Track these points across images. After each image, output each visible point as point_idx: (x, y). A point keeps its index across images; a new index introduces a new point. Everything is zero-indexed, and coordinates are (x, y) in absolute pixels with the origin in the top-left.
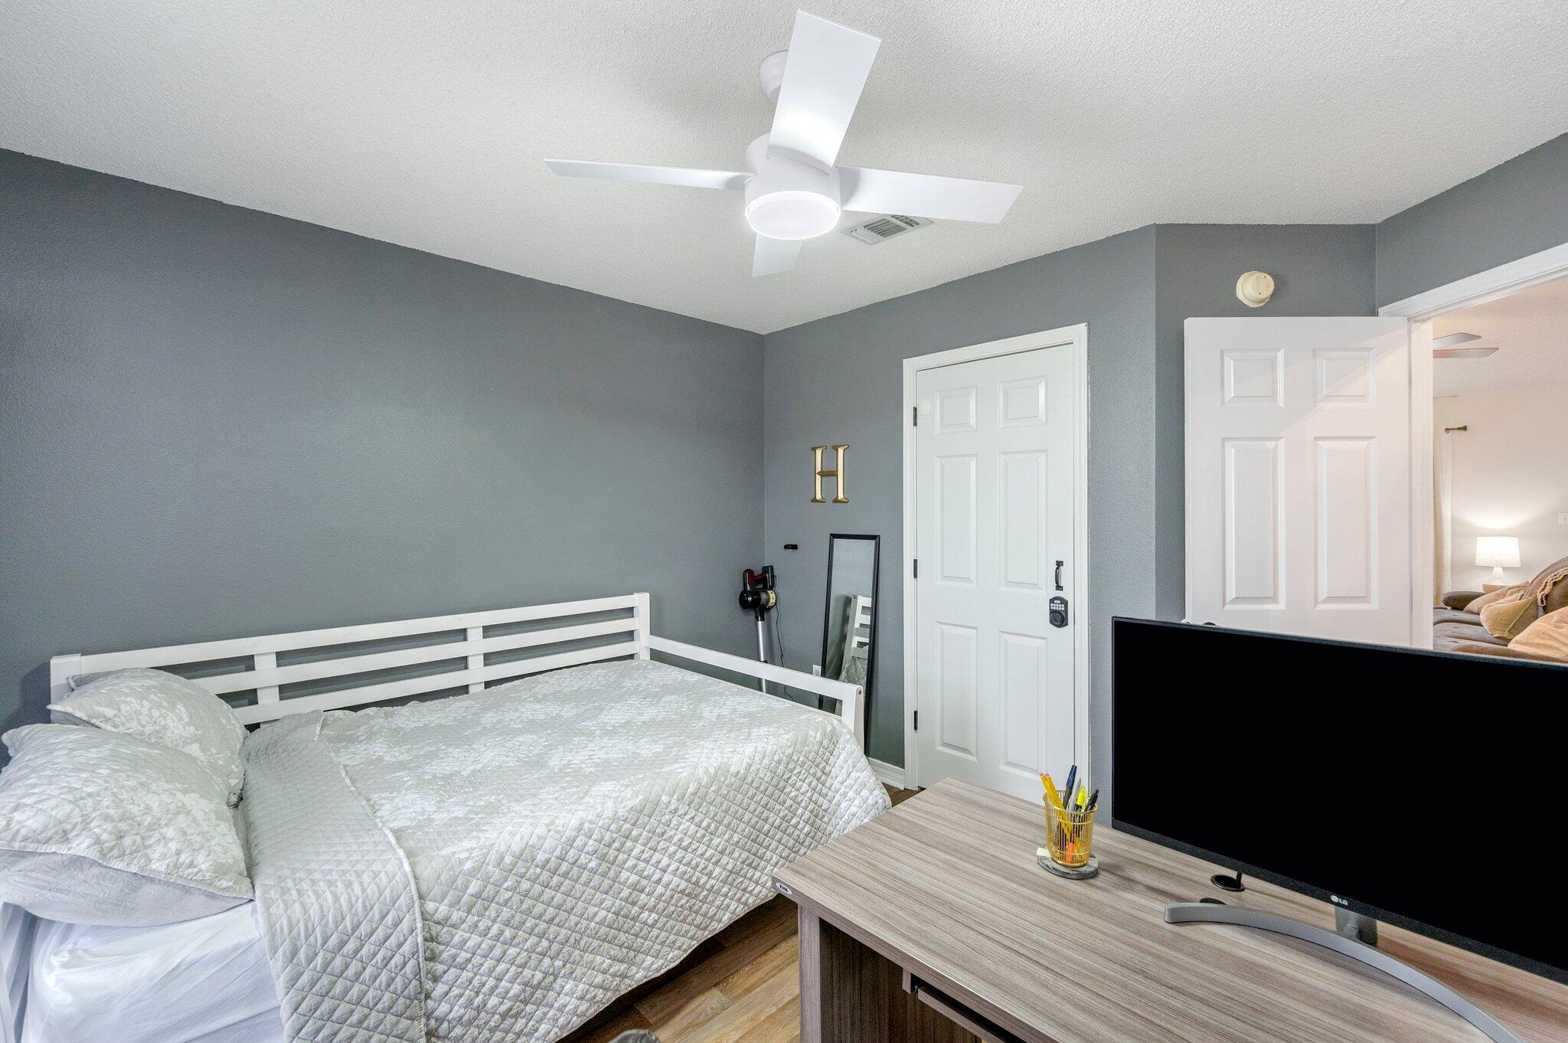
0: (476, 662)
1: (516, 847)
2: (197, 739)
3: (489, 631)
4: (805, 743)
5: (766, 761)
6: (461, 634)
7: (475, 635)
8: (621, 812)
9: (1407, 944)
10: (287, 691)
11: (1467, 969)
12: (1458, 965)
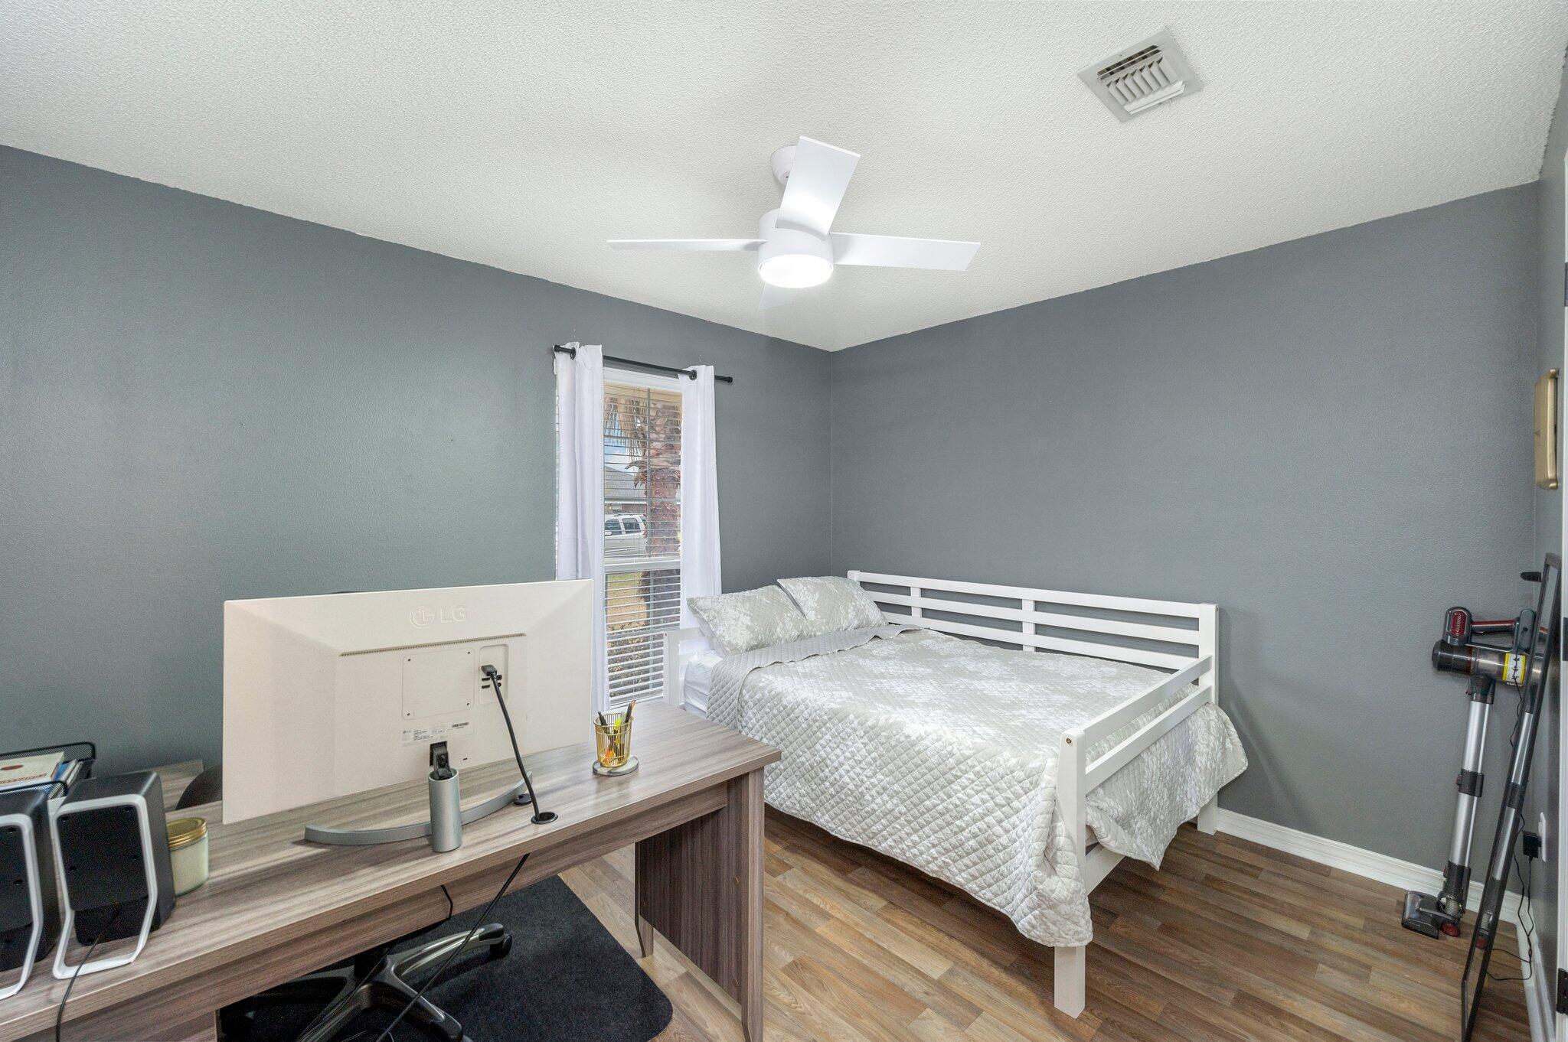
0: (1029, 629)
1: (779, 690)
2: (815, 609)
3: (1039, 606)
4: (990, 757)
5: (938, 745)
6: (1016, 603)
7: (1028, 606)
8: (826, 707)
9: (416, 862)
10: (926, 613)
11: (372, 873)
12: (379, 871)
